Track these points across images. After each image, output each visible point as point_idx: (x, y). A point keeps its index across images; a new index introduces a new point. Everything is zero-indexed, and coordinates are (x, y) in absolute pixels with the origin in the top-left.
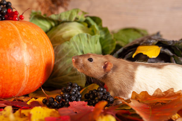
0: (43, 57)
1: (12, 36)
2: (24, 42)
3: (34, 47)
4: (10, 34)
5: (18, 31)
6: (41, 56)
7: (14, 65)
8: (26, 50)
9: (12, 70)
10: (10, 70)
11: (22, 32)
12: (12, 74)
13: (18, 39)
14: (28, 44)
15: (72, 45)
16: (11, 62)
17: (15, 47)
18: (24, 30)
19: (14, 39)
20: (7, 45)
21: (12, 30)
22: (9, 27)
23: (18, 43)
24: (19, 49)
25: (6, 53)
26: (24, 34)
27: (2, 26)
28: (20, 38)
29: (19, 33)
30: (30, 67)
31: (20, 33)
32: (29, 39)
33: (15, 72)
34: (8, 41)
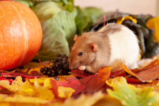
0: (37, 32)
1: (13, 14)
2: (23, 19)
3: (31, 23)
4: (11, 12)
5: (16, 9)
6: (36, 32)
7: (16, 40)
8: (25, 26)
9: (15, 44)
10: (14, 44)
11: (19, 10)
12: (15, 48)
13: (18, 17)
14: (26, 21)
15: (54, 22)
16: (14, 38)
17: (16, 24)
18: (21, 8)
19: (14, 17)
20: (10, 22)
21: (11, 8)
22: (8, 6)
23: (18, 20)
24: (20, 25)
25: (9, 29)
26: (21, 12)
27: (2, 5)
28: (19, 15)
29: (17, 11)
30: (29, 41)
31: (19, 11)
32: (26, 16)
33: (17, 46)
34: (10, 18)
